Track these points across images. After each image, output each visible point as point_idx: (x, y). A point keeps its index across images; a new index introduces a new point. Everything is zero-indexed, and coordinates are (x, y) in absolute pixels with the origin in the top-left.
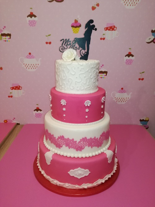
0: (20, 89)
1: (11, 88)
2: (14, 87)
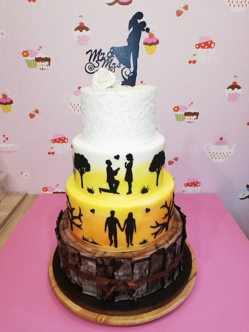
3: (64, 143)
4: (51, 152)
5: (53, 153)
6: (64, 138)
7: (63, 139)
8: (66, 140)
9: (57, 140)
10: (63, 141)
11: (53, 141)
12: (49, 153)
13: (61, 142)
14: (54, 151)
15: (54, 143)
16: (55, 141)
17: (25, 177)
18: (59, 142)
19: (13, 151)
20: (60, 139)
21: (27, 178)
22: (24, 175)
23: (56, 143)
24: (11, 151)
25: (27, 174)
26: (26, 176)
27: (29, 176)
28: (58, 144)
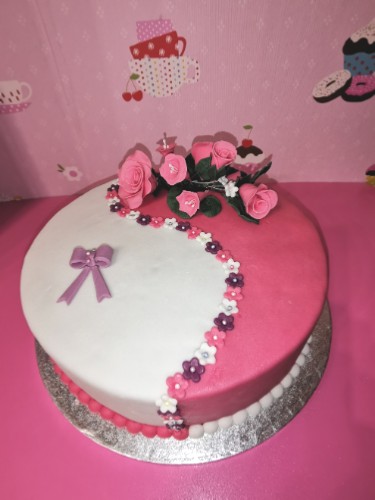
0: (176, 54)
1: (132, 48)
2: (146, 43)
3: (173, 58)
4: (132, 91)
5: (138, 96)
6: (174, 34)
7: (169, 39)
8: (179, 46)
9: (151, 46)
10: (171, 51)
11: (136, 52)
12: (127, 97)
13: (162, 52)
14: (141, 87)
15: (140, 57)
16: (141, 50)
17: (71, 179)
18: (154, 54)
19: (22, 107)
20: (159, 42)
21: (78, 179)
22: (66, 173)
23: (146, 58)
24: (15, 106)
25: (75, 169)
26: (73, 174)
27: (80, 174)
28: (153, 60)
